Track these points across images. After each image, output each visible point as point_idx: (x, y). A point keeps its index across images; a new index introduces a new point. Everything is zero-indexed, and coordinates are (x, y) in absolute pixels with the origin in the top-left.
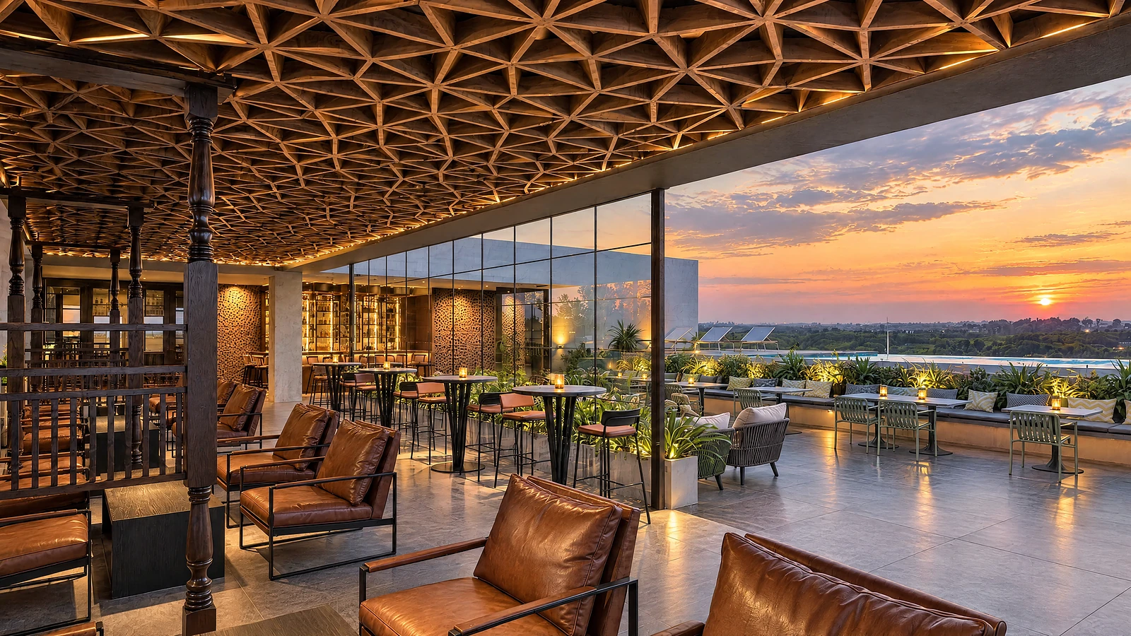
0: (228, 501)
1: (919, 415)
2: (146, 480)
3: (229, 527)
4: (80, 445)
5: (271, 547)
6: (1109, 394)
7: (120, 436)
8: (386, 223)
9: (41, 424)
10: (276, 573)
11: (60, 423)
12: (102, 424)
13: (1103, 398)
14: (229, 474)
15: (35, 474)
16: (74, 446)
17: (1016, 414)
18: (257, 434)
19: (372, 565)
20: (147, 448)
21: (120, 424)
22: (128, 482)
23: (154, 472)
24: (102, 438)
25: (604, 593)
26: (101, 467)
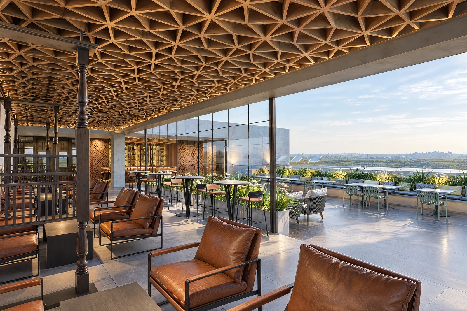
0: (94, 228)
1: (379, 192)
2: (61, 219)
3: (95, 238)
4: (34, 205)
5: (112, 246)
6: (459, 183)
7: (50, 202)
8: (152, 113)
9: (17, 197)
10: (114, 256)
11: (25, 196)
12: (43, 196)
13: (457, 185)
14: (95, 217)
15: (15, 218)
16: (31, 206)
17: (420, 192)
18: (106, 200)
19: (153, 253)
20: (61, 206)
21: (50, 196)
22: (53, 220)
23: (64, 216)
24: (43, 203)
25: (248, 265)
26: (43, 214)
